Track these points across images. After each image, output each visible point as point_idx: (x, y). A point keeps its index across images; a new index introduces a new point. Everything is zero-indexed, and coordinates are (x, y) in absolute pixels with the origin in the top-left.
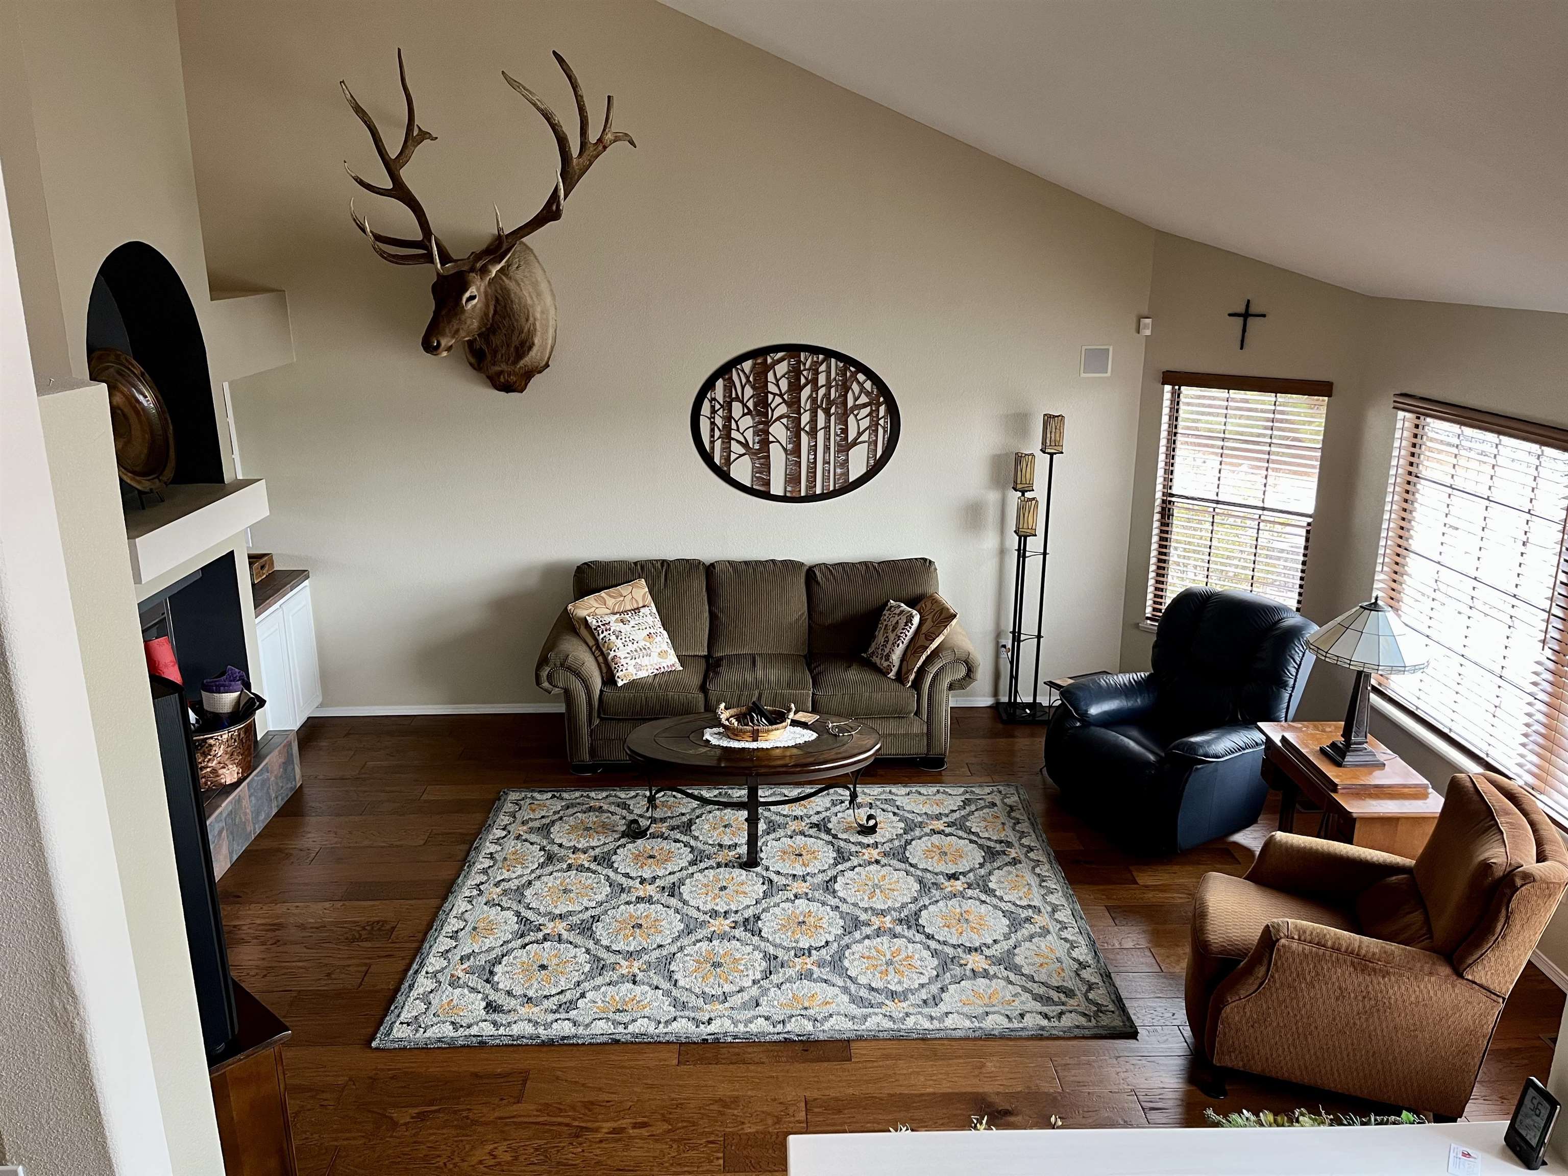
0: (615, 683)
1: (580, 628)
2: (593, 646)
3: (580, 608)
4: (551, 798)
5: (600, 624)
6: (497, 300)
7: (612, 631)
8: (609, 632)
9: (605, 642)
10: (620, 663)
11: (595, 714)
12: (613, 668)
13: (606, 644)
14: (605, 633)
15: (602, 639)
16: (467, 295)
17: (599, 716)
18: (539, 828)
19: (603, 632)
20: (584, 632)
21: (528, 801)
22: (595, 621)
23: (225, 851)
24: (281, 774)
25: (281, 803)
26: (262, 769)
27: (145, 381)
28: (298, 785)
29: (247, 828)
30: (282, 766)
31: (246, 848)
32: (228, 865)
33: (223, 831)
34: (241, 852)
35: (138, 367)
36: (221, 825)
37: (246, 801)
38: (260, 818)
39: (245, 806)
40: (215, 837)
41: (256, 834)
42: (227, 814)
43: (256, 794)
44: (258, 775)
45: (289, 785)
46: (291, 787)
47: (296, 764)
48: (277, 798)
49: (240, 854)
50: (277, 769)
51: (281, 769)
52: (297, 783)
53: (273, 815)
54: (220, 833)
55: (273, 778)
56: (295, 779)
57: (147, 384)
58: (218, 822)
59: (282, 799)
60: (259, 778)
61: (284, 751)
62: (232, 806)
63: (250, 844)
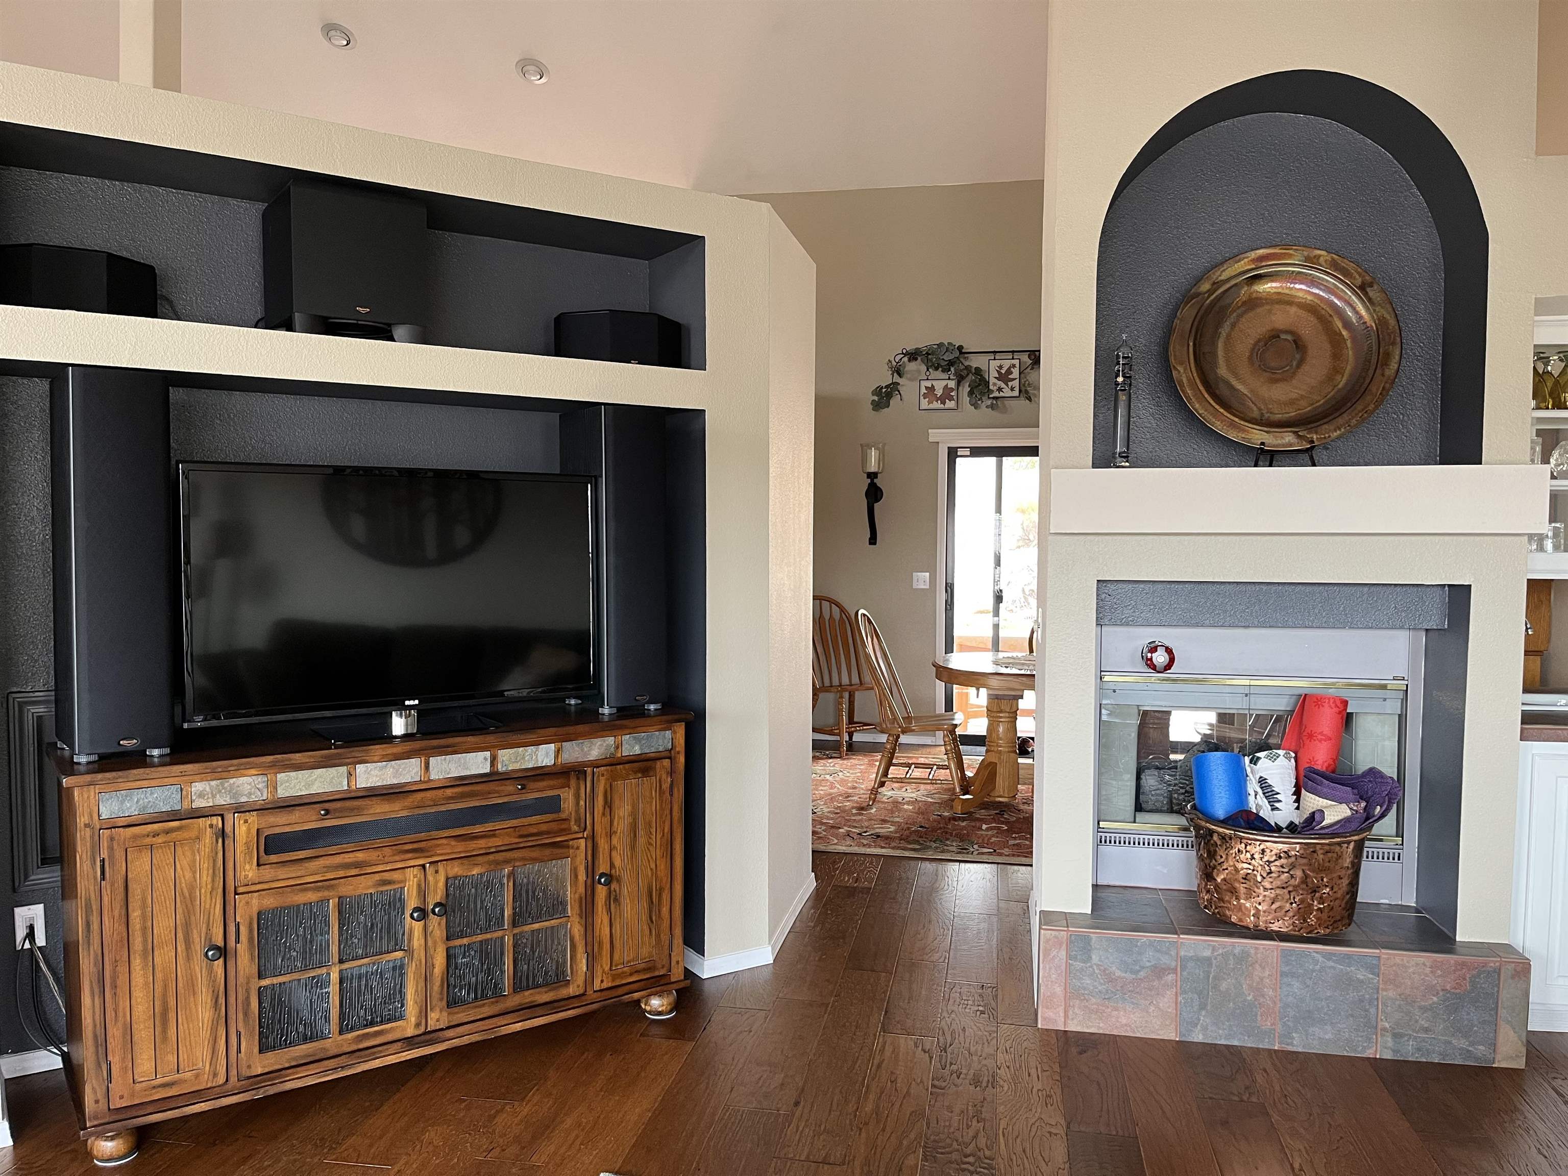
23: (1169, 1007)
24: (1430, 1005)
25: (1410, 1052)
26: (1349, 956)
27: (1366, 294)
28: (1504, 1065)
29: (1259, 1018)
30: (1441, 993)
31: (1241, 1047)
32: (1171, 1035)
33: (1169, 974)
34: (1223, 1042)
35: (1358, 273)
36: (1165, 960)
37: (1267, 973)
38: (1316, 1030)
39: (1262, 979)
40: (1140, 966)
41: (1290, 1048)
42: (1191, 955)
43: (1309, 982)
44: (1328, 956)
45: (1463, 1043)
46: (1468, 1051)
47: (1508, 1022)
48: (1396, 1036)
49: (1219, 1043)
50: (1417, 988)
51: (1435, 999)
52: (1498, 1057)
53: (1369, 1053)
54: (1159, 971)
55: (1391, 994)
56: (1493, 1046)
57: (1370, 300)
58: (1159, 951)
59: (1419, 1050)
60: (1331, 964)
61: (1455, 971)
62: (1212, 953)
63: (1258, 1049)
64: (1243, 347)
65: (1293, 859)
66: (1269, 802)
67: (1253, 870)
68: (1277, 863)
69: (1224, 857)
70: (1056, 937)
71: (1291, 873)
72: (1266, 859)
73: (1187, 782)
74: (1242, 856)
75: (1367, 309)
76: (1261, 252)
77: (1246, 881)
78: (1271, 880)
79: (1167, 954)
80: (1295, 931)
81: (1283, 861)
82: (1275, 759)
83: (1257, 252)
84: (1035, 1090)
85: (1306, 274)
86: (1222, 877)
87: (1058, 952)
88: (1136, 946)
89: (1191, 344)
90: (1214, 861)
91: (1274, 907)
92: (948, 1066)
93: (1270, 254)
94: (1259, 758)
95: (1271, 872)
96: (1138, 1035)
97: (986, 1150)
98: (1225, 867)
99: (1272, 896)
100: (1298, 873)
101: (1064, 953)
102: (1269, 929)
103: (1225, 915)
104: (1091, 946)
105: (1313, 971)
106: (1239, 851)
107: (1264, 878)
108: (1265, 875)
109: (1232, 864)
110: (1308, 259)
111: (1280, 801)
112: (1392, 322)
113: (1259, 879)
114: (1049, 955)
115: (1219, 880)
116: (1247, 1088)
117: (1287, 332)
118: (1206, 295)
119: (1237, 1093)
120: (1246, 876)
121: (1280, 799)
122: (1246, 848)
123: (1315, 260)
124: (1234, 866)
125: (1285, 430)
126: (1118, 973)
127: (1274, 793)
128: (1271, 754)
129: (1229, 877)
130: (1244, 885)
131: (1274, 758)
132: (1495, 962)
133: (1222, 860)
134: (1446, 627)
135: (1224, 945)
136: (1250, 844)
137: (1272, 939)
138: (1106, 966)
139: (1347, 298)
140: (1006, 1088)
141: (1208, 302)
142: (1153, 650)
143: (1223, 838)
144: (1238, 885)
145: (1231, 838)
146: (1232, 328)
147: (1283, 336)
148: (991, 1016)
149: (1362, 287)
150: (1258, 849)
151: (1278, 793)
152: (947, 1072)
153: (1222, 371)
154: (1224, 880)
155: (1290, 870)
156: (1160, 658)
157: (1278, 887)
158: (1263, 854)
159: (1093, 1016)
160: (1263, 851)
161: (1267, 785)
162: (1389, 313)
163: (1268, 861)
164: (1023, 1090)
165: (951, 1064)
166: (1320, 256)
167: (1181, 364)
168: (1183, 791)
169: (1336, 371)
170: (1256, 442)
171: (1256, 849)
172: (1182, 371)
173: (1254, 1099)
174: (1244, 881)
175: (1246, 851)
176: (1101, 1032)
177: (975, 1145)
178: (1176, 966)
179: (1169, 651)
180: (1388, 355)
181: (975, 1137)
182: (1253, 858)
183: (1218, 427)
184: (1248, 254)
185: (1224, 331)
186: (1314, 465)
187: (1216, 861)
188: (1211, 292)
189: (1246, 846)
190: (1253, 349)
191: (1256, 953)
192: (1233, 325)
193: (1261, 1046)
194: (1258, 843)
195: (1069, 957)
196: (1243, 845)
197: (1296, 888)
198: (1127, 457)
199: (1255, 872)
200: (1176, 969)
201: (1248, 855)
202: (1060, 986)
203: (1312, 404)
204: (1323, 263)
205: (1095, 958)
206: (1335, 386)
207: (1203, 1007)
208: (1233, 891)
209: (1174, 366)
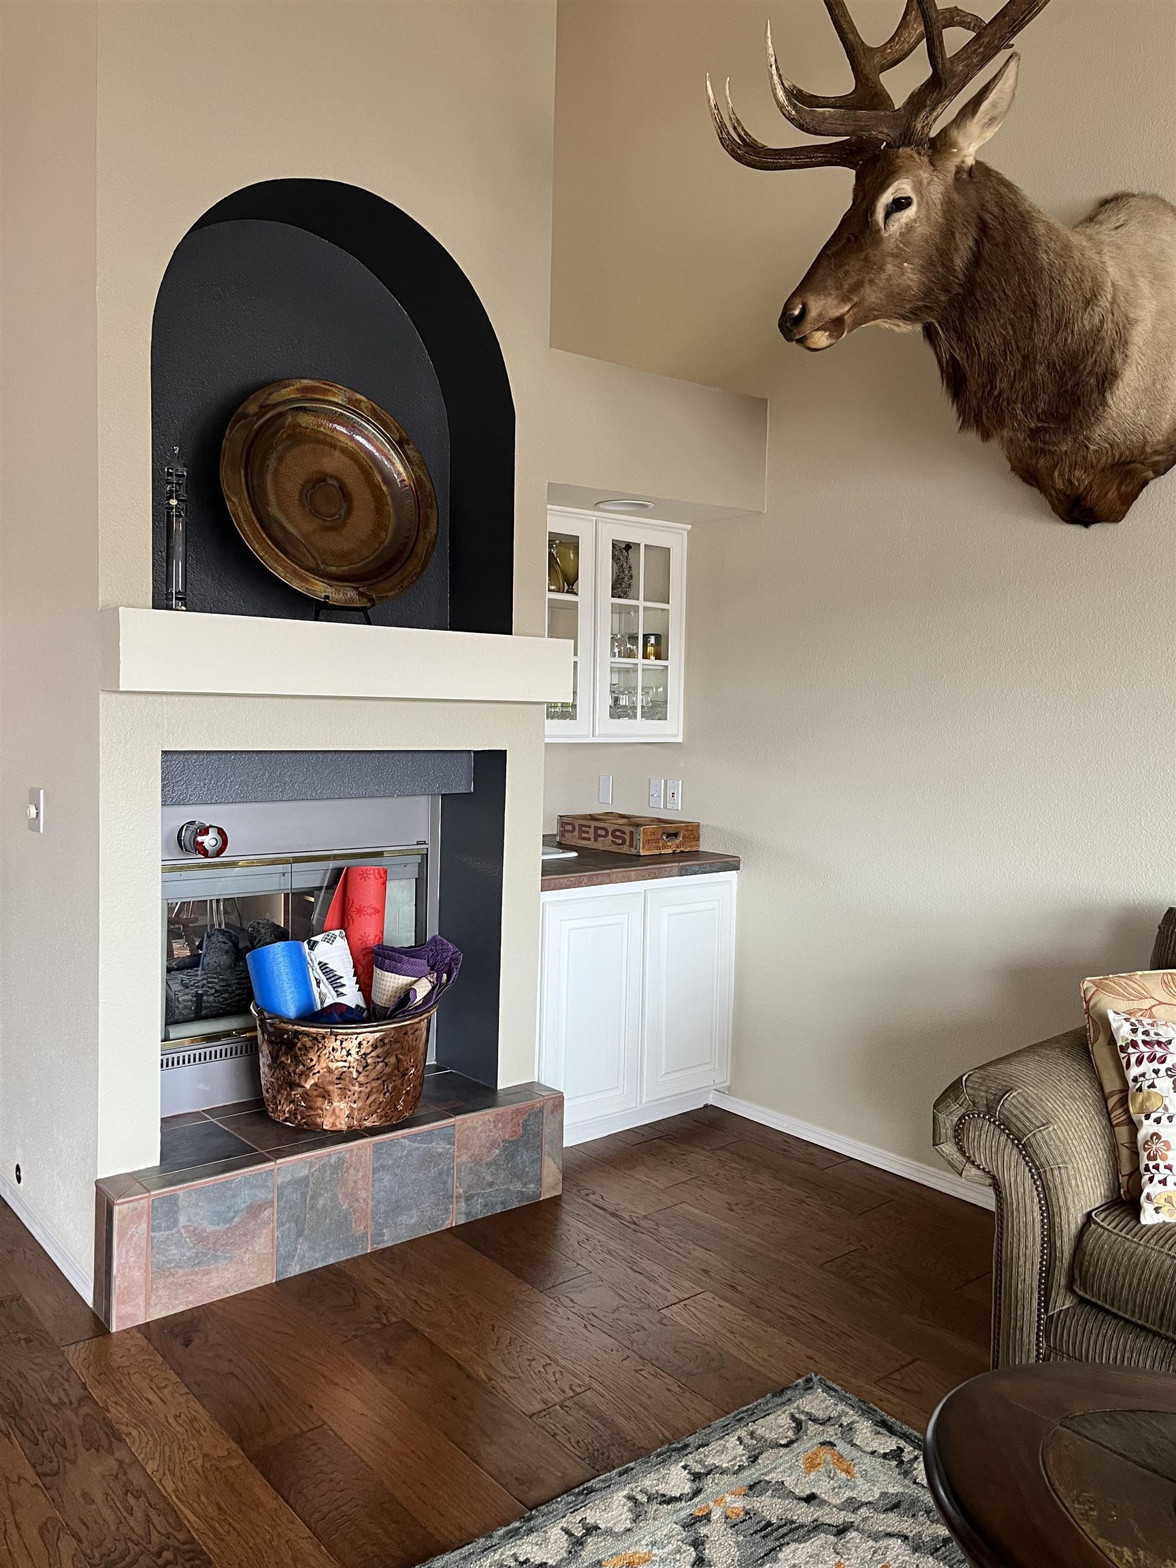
0: (1135, 1209)
1: (1096, 1039)
2: (1112, 1094)
3: (1112, 991)
4: (885, 1456)
5: (1139, 1037)
6: (983, 227)
7: (1168, 1064)
8: (1155, 1065)
9: (1140, 1089)
10: (1164, 1158)
11: (1061, 1279)
12: (1142, 1167)
13: (1140, 1097)
14: (1146, 1067)
15: (1135, 1080)
16: (886, 198)
17: (1070, 1288)
18: (769, 1524)
19: (1139, 1061)
20: (1100, 1051)
21: (831, 1433)
22: (1127, 1027)
23: (265, 1248)
24: (494, 1159)
25: (480, 1211)
26: (430, 1132)
27: (404, 452)
28: (548, 1196)
29: (354, 1225)
30: (502, 1145)
31: (337, 1263)
32: (269, 1279)
33: (266, 1209)
34: (320, 1265)
35: (396, 427)
36: (262, 1195)
37: (361, 1174)
38: (403, 1219)
39: (355, 1182)
40: (234, 1212)
41: (381, 1246)
42: (288, 1179)
43: (398, 1171)
44: (412, 1138)
45: (517, 1187)
46: (522, 1192)
47: (549, 1155)
48: (468, 1198)
49: (316, 1267)
50: (484, 1146)
51: (497, 1151)
52: (544, 1189)
53: (447, 1225)
54: (255, 1210)
55: (464, 1158)
56: (539, 1180)
57: (408, 458)
58: (255, 1187)
59: (486, 1205)
60: (416, 1145)
61: (512, 1119)
62: (310, 1170)
63: (354, 1258)
64: (293, 487)
65: (388, 1047)
66: (334, 988)
67: (349, 1067)
68: (373, 1054)
69: (315, 1059)
70: (135, 1209)
71: (387, 1060)
72: (362, 1051)
73: (216, 980)
74: (337, 1055)
75: (405, 468)
76: (306, 382)
77: (341, 1081)
78: (367, 1073)
79: (263, 1186)
80: (387, 1121)
81: (379, 1051)
82: (333, 941)
83: (303, 381)
84: (171, 1420)
85: (348, 418)
86: (312, 1082)
87: (137, 1227)
88: (230, 1189)
89: (242, 472)
90: (301, 1067)
91: (369, 1102)
92: (40, 1438)
93: (315, 387)
94: (316, 942)
95: (367, 1065)
96: (233, 1293)
97: (176, 1533)
98: (315, 1071)
99: (368, 1090)
100: (392, 1060)
101: (145, 1226)
102: (363, 1127)
103: (315, 1124)
104: (177, 1206)
105: (401, 1158)
106: (333, 1050)
107: (360, 1073)
108: (361, 1070)
109: (324, 1065)
110: (350, 401)
111: (344, 985)
112: (428, 484)
113: (355, 1075)
114: (127, 1233)
115: (308, 1086)
116: (378, 1308)
117: (332, 477)
118: (255, 418)
119: (372, 1319)
120: (341, 1074)
121: (343, 983)
122: (341, 1044)
123: (357, 405)
124: (328, 1067)
125: (345, 584)
126: (211, 1228)
127: (337, 977)
128: (328, 935)
129: (321, 1080)
130: (339, 1086)
131: (331, 941)
132: (539, 1102)
133: (313, 1063)
134: (472, 790)
135: (320, 1158)
136: (346, 1040)
137: (363, 1137)
138: (196, 1225)
139: (386, 451)
140: (135, 1433)
141: (256, 426)
142: (205, 831)
143: (315, 1039)
144: (331, 1088)
145: (324, 1038)
146: (279, 463)
147: (330, 481)
148: (44, 1342)
149: (401, 443)
150: (356, 1043)
151: (341, 977)
152: (44, 1447)
153: (274, 510)
154: (316, 1084)
155: (385, 1058)
156: (209, 841)
157: (373, 1080)
158: (359, 1047)
159: (181, 1291)
160: (360, 1044)
161: (328, 970)
162: (425, 474)
163: (364, 1054)
164: (157, 1427)
165: (42, 1432)
166: (361, 401)
167: (235, 494)
168: (213, 991)
169: (380, 526)
170: (320, 594)
171: (352, 1044)
172: (237, 503)
173: (394, 1319)
174: (338, 1081)
175: (342, 1048)
176: (190, 1307)
177: (157, 1534)
178: (273, 1198)
179: (221, 832)
180: (427, 518)
181: (148, 1520)
182: (349, 1054)
183: (280, 573)
184: (293, 381)
185: (272, 462)
186: (370, 623)
187: (304, 1065)
188: (259, 415)
189: (342, 1042)
190: (302, 489)
191: (351, 1156)
192: (281, 460)
193: (355, 1255)
194: (355, 1036)
195: (153, 1228)
196: (339, 1042)
197: (390, 1075)
198: (184, 599)
199: (351, 1069)
200: (273, 1202)
201: (344, 1052)
202: (140, 1268)
203: (363, 560)
204: (365, 410)
205: (183, 1220)
206: (381, 543)
207: (300, 1234)
208: (326, 1095)
209: (228, 496)
